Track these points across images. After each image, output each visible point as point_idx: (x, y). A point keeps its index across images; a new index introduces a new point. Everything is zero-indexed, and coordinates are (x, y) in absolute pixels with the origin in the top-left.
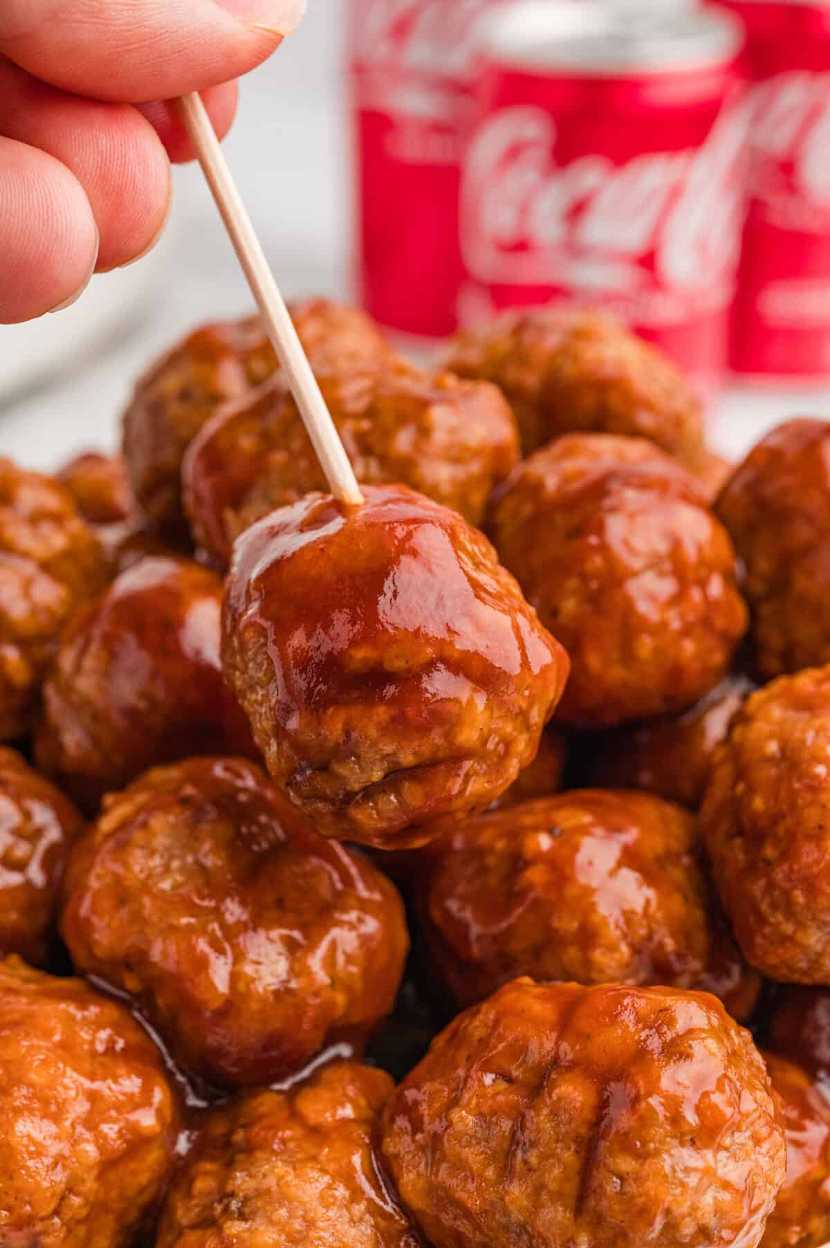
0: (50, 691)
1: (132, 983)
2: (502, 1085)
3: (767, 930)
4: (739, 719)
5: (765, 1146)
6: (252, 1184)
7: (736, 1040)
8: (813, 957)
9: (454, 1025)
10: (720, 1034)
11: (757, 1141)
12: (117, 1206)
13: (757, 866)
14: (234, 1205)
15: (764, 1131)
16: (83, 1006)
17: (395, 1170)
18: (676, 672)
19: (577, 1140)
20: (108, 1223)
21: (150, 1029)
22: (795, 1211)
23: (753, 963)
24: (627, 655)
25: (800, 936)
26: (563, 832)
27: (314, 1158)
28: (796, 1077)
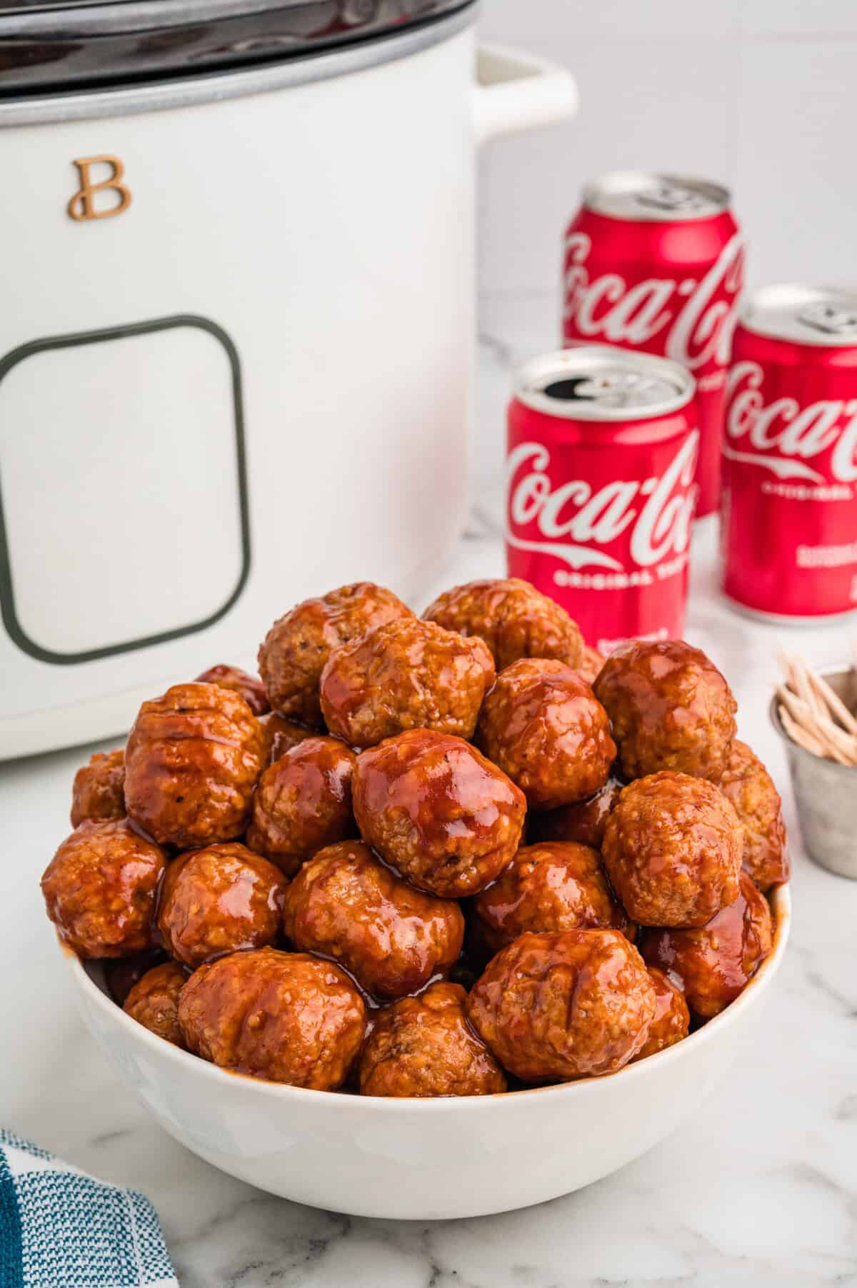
0: (258, 810)
1: (337, 951)
2: (526, 978)
3: (639, 901)
4: (616, 801)
5: (647, 995)
6: (409, 1038)
7: (630, 949)
8: (661, 911)
9: (497, 957)
10: (624, 947)
11: (643, 992)
12: (343, 1056)
13: (633, 870)
14: (402, 1048)
15: (646, 988)
16: (316, 964)
17: (478, 1023)
18: (585, 781)
19: (564, 996)
20: (339, 1065)
21: (349, 973)
22: (660, 1033)
23: (633, 918)
24: (562, 775)
25: (655, 902)
26: (538, 863)
27: (438, 1023)
28: (658, 973)
